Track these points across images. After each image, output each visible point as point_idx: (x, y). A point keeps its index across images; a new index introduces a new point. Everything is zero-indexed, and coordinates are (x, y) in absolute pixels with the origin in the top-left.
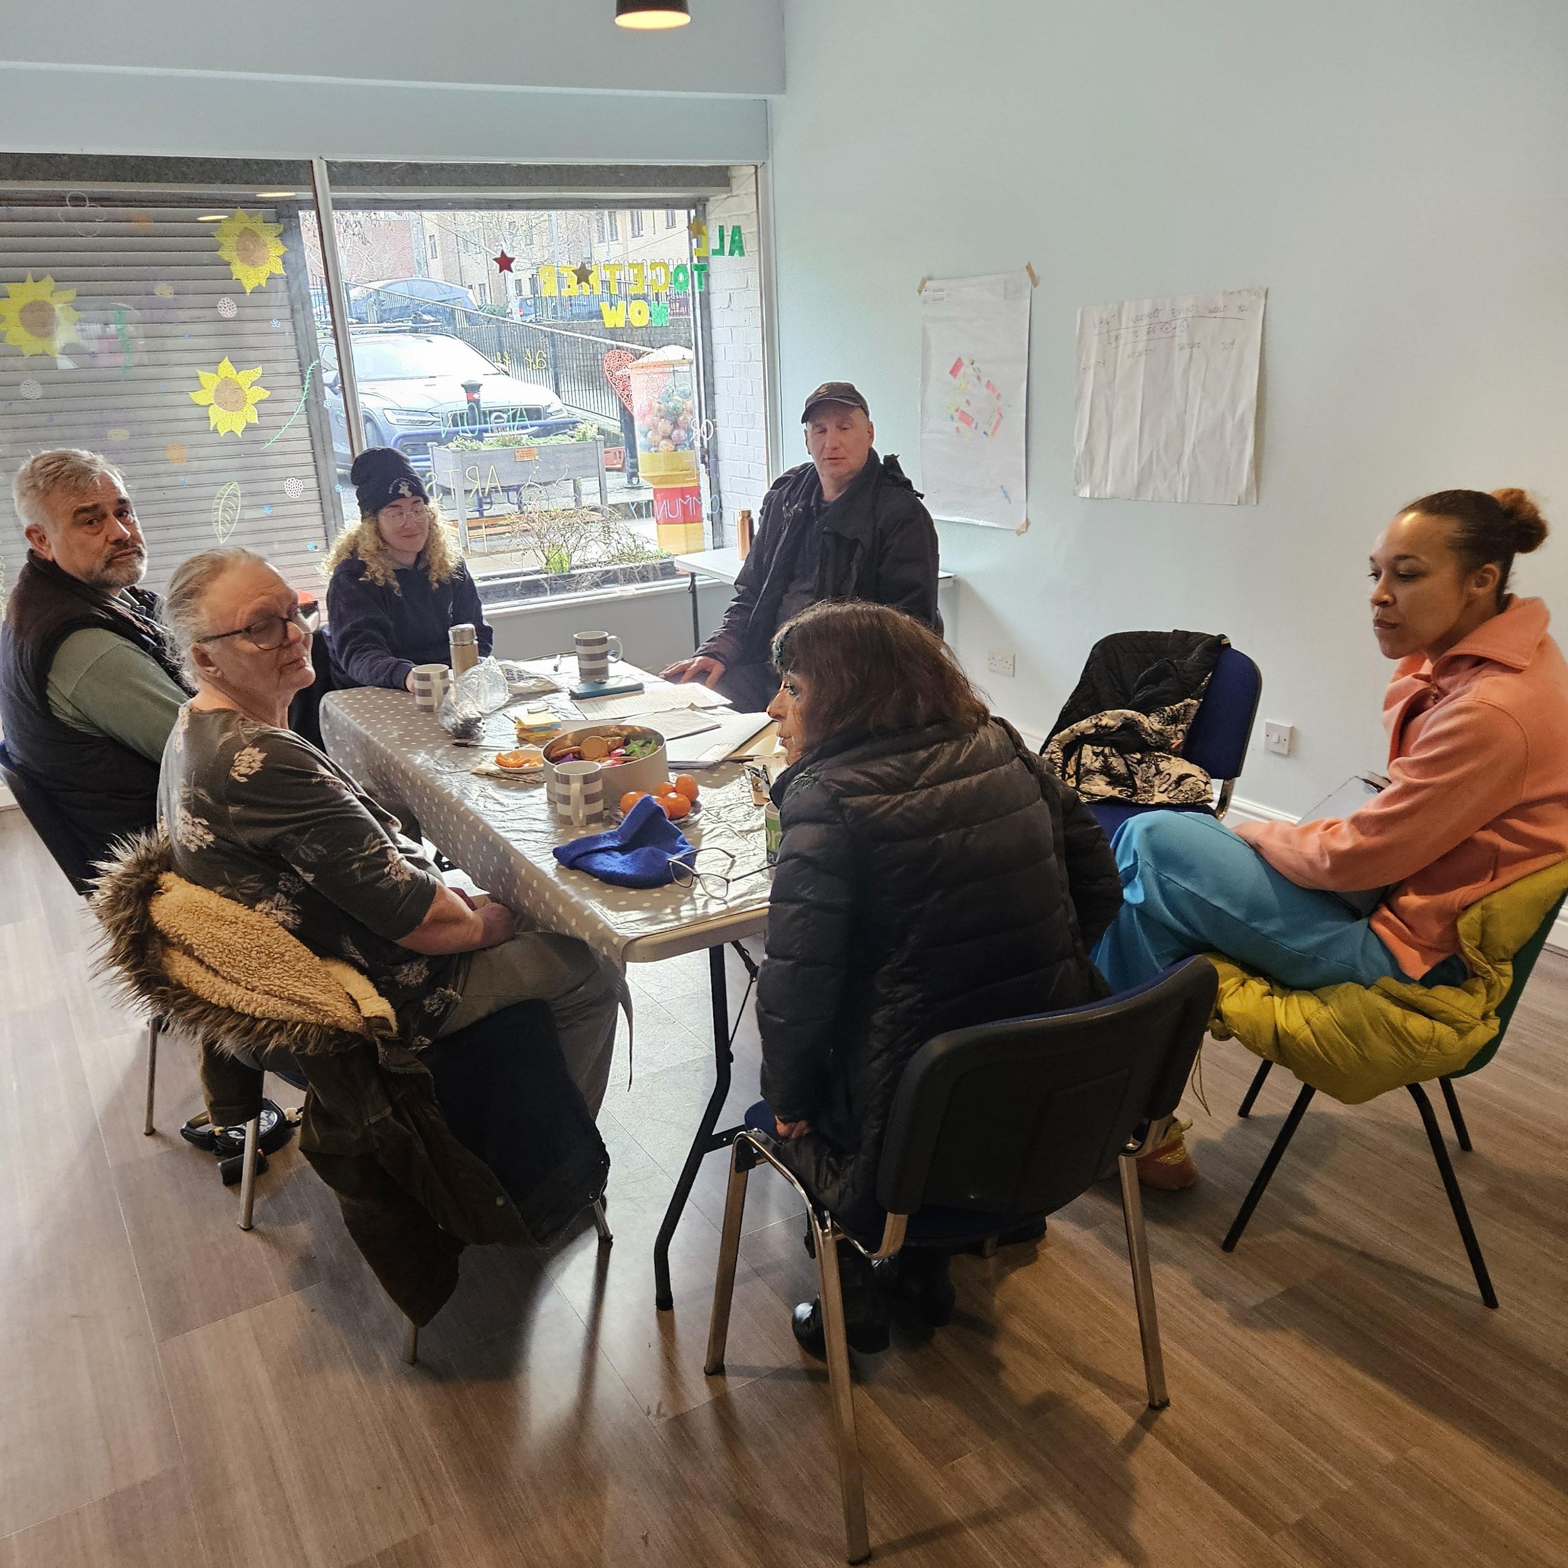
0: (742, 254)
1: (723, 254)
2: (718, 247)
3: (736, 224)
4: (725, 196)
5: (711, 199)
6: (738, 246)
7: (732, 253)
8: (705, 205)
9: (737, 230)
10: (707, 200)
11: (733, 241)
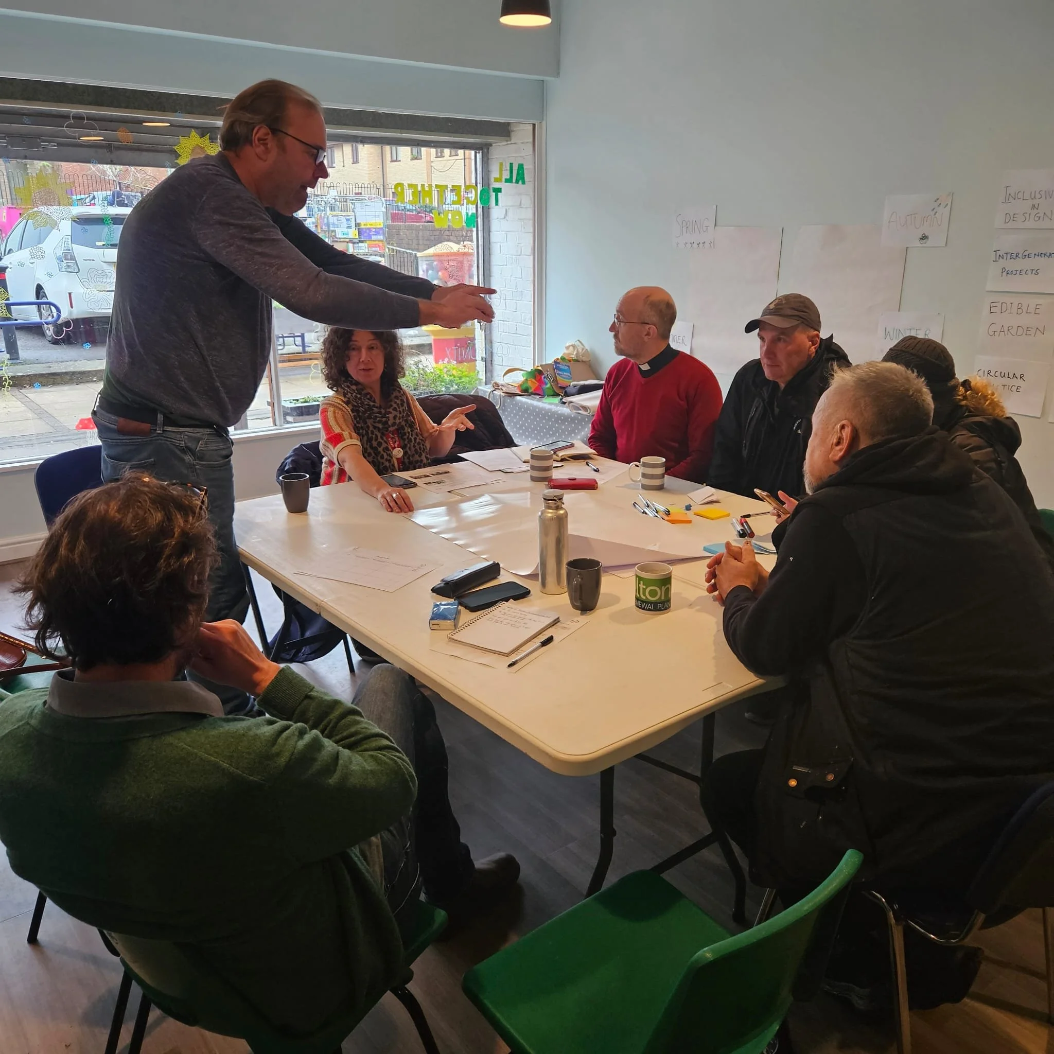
0: (524, 183)
1: (511, 182)
2: (508, 177)
3: (520, 163)
4: (505, 143)
5: (494, 145)
6: (521, 178)
7: (517, 182)
8: (488, 149)
9: (521, 167)
10: (491, 145)
11: (518, 174)
